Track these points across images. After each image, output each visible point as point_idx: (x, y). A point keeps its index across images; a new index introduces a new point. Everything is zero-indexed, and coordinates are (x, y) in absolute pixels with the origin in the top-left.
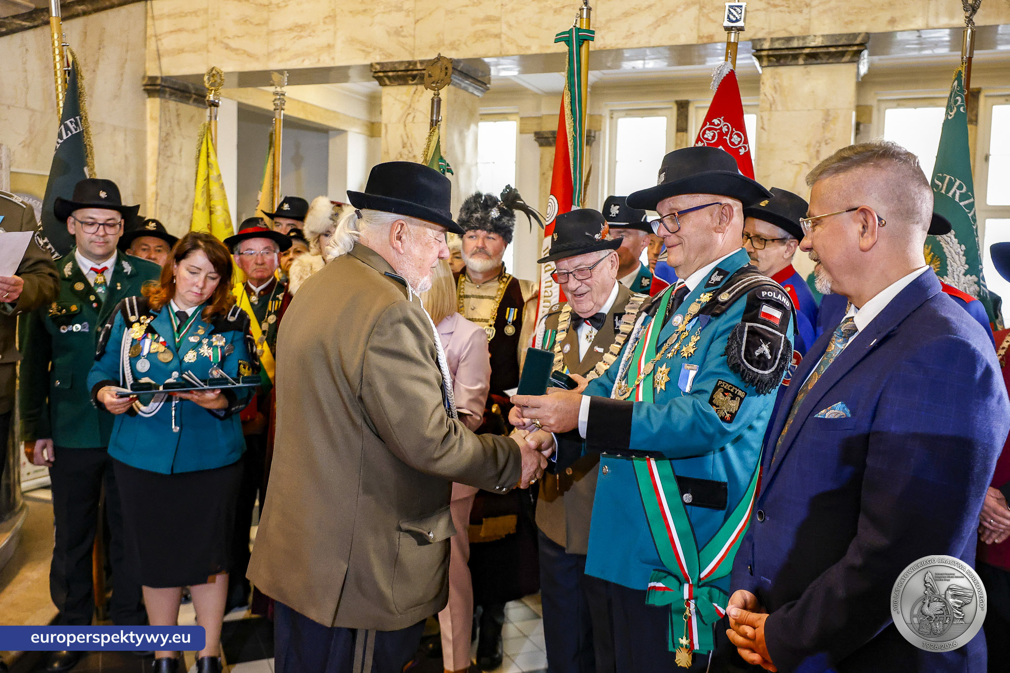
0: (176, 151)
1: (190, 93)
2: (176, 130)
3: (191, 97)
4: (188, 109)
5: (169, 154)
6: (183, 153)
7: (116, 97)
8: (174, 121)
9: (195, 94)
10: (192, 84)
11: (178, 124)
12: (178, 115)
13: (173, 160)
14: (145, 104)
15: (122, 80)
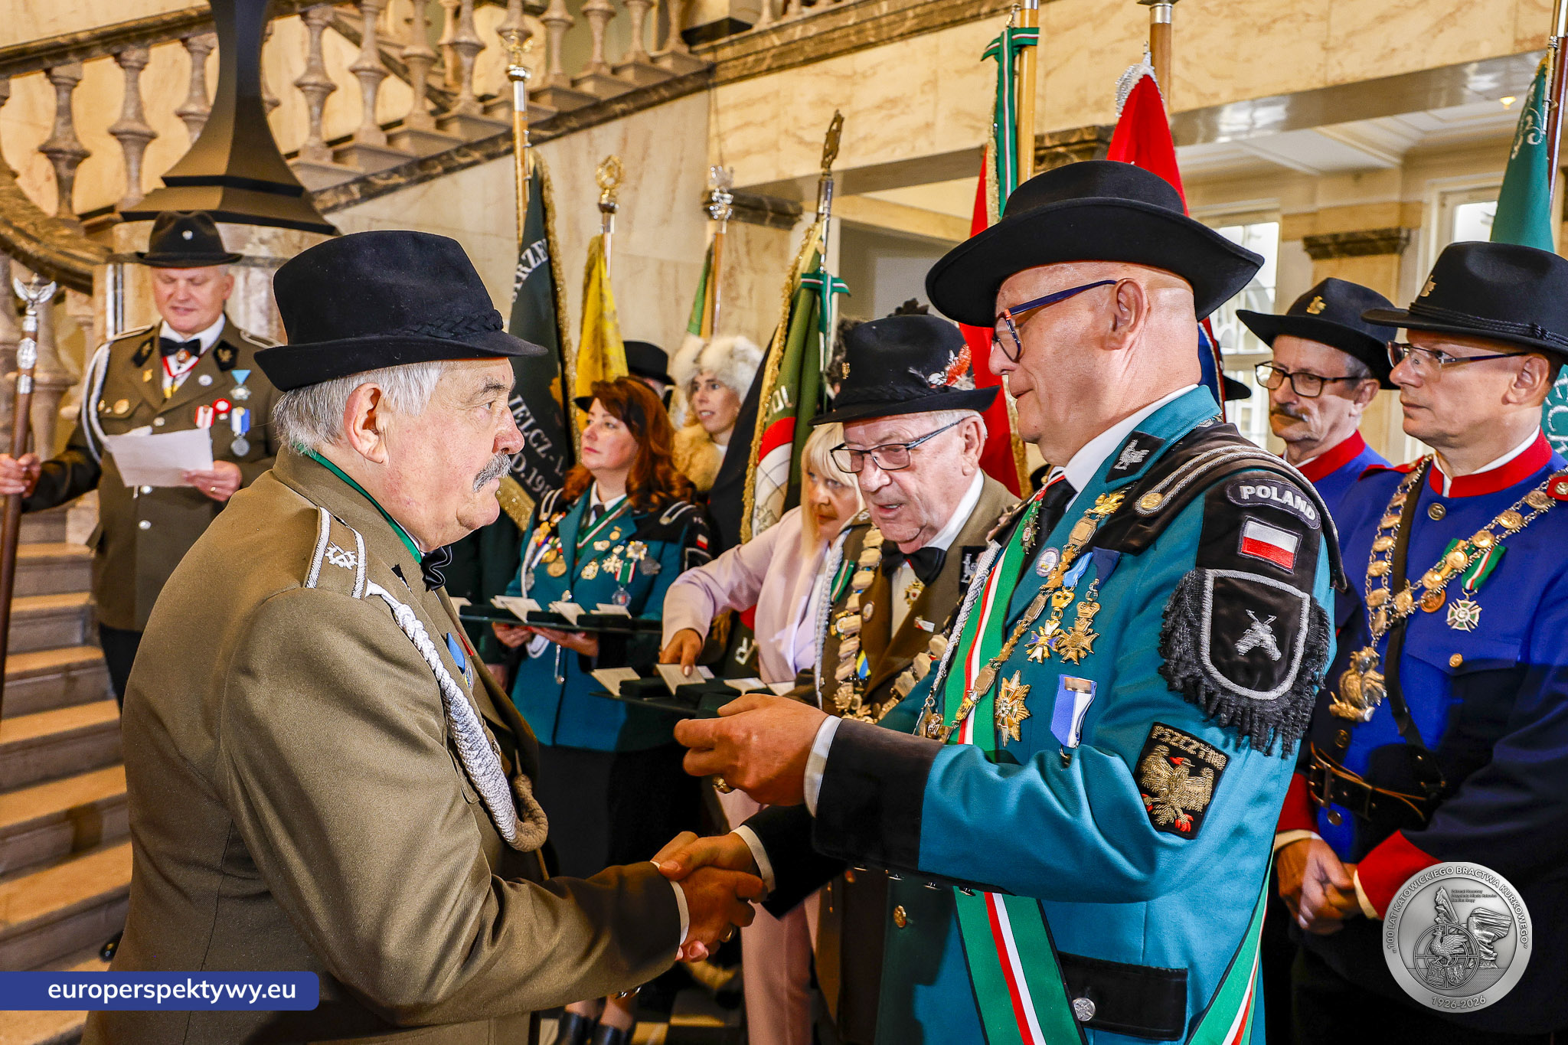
0: (744, 290)
1: (764, 209)
2: (745, 261)
3: (766, 216)
4: (764, 233)
5: (733, 294)
6: (755, 294)
7: (665, 221)
8: (742, 249)
9: (773, 211)
10: (768, 198)
11: (748, 253)
12: (748, 242)
13: (739, 303)
14: (704, 228)
15: (674, 199)
